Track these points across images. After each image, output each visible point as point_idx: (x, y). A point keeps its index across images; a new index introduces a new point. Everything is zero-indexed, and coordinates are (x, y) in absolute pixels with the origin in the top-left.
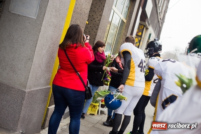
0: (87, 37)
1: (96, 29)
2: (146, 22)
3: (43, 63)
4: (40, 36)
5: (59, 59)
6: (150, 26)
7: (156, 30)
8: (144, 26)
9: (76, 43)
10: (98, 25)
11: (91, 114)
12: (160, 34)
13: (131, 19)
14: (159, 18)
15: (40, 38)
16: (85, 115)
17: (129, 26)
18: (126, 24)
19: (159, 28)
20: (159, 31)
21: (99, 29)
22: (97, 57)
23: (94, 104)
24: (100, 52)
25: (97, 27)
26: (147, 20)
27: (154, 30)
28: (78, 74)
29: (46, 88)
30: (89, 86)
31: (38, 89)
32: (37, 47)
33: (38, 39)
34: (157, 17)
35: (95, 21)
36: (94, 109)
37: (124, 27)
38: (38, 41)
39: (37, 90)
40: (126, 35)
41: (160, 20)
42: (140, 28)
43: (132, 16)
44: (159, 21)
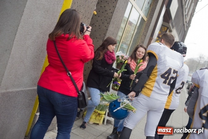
0: (88, 28)
1: (108, 23)
2: (170, 24)
3: (28, 57)
4: (22, 20)
5: (48, 53)
6: (174, 28)
7: (181, 34)
8: (168, 28)
9: (68, 33)
10: (110, 19)
11: (94, 123)
12: (185, 38)
13: (152, 18)
14: (185, 21)
15: (22, 24)
16: (86, 125)
17: (150, 25)
18: (146, 23)
19: (184, 32)
20: (183, 35)
21: (111, 23)
22: (107, 57)
23: (99, 112)
24: (110, 50)
25: (108, 20)
26: (171, 21)
27: (178, 33)
28: (70, 74)
29: (31, 90)
30: (83, 91)
31: (18, 90)
32: (17, 35)
33: (19, 24)
34: (182, 19)
35: (107, 14)
36: (99, 117)
37: (144, 26)
38: (19, 27)
39: (17, 92)
40: (145, 35)
41: (185, 23)
42: (163, 29)
43: (153, 14)
44: (184, 25)
